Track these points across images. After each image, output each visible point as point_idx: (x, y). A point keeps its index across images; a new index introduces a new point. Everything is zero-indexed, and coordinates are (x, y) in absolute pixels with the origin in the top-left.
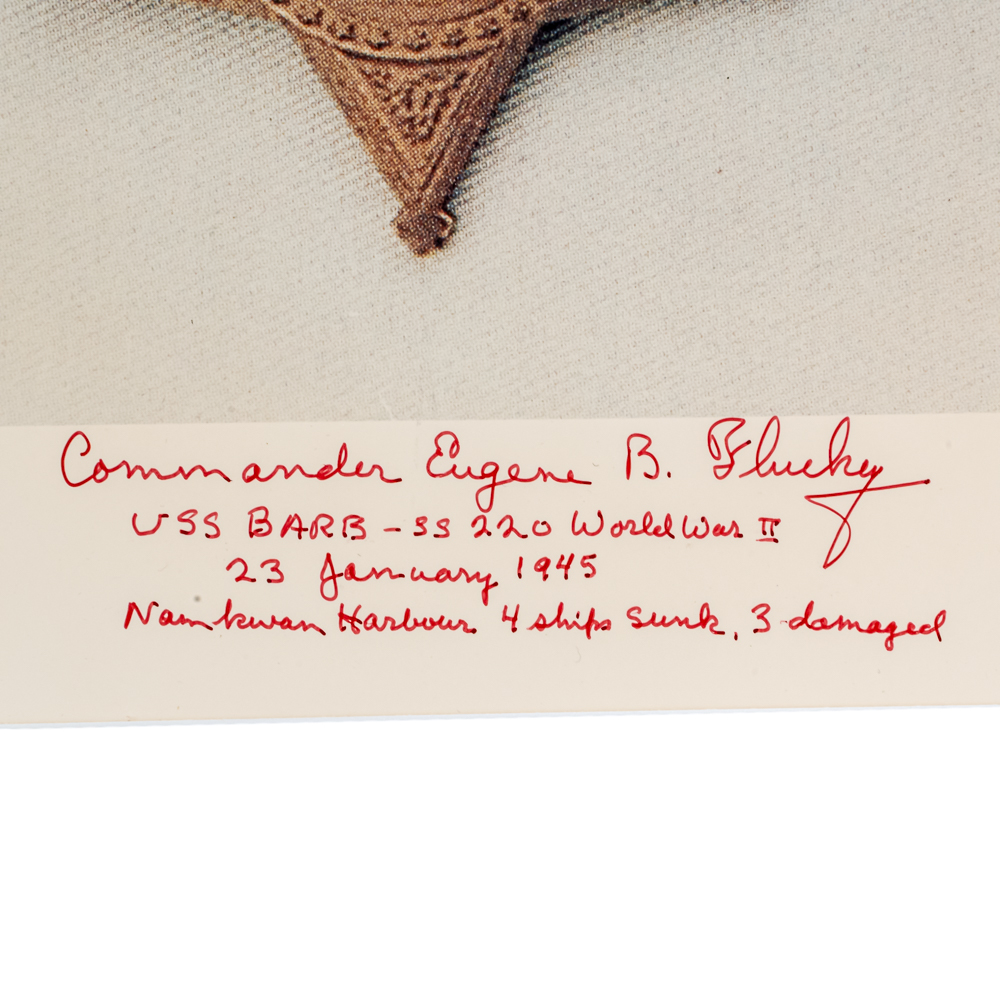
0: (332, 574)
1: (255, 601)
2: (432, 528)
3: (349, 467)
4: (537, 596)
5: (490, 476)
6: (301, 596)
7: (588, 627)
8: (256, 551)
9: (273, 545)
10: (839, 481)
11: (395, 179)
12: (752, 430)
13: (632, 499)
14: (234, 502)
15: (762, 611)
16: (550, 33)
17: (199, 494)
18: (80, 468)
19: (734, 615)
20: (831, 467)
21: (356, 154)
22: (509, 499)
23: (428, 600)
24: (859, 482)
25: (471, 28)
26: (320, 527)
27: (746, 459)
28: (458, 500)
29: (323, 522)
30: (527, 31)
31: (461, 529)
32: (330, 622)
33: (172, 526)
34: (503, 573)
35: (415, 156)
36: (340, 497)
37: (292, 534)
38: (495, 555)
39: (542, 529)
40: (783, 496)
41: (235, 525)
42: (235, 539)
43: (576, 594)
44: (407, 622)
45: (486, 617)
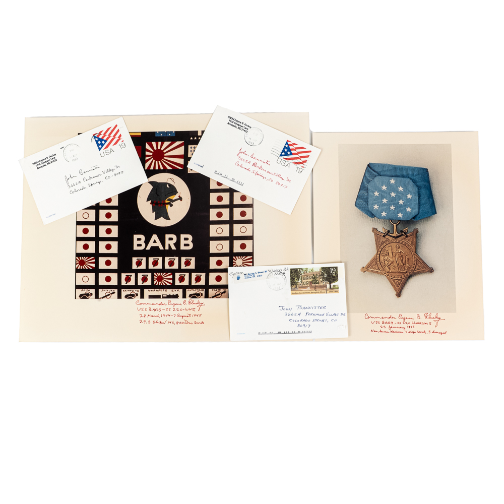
0: (390, 327)
1: (383, 330)
2: (399, 323)
3: (391, 317)
4: (409, 330)
5: (404, 318)
6: (387, 329)
7: (414, 332)
8: (383, 325)
9: (384, 325)
10: (437, 319)
11: (396, 290)
12: (429, 314)
13: (418, 320)
14: (381, 320)
15: (430, 331)
16: (410, 277)
17: (378, 320)
18: (367, 317)
19: (427, 332)
21: (392, 288)
22: (406, 320)
23: (399, 330)
25: (403, 276)
26: (389, 323)
27: (428, 317)
28: (401, 321)
30: (408, 276)
31: (402, 323)
32: (390, 332)
33: (375, 323)
34: (406, 327)
35: (397, 288)
36: (391, 320)
37: (386, 324)
38: (405, 326)
39: (409, 323)
40: (431, 321)
41: (381, 323)
42: (381, 324)
43: (412, 329)
44: (397, 332)
45: (404, 332)
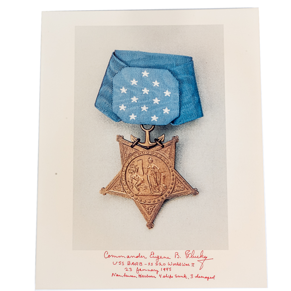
0: (138, 270)
1: (128, 273)
2: (150, 264)
3: (140, 256)
4: (164, 273)
5: (158, 257)
6: (134, 273)
7: (170, 277)
8: (128, 267)
9: (130, 266)
10: (202, 259)
11: (146, 219)
12: (191, 252)
13: (176, 261)
14: (126, 261)
15: (192, 275)
16: (166, 201)
17: (121, 259)
18: (107, 256)
19: (188, 276)
20: (201, 257)
21: (142, 216)
22: (160, 260)
23: (150, 273)
24: (204, 259)
25: (156, 200)
26: (137, 264)
27: (190, 256)
28: (154, 261)
29: (137, 263)
30: (163, 200)
31: (154, 264)
32: (137, 276)
33: (118, 263)
34: (159, 270)
35: (149, 216)
36: (139, 260)
37: (133, 265)
38: (158, 268)
39: (164, 264)
40: (195, 260)
41: (126, 263)
42: (126, 265)
43: (169, 273)
44: (147, 276)
45: (157, 276)
